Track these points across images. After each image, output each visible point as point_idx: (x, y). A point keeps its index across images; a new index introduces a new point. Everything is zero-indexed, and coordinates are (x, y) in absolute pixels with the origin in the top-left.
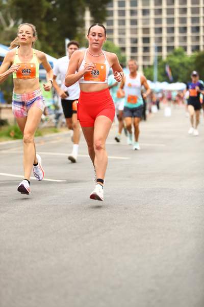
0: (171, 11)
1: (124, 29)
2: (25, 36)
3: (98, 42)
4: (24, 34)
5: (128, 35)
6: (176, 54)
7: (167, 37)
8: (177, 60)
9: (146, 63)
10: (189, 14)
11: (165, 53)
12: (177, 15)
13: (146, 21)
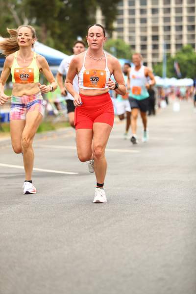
0: (179, 10)
1: (134, 28)
2: (23, 38)
3: (96, 42)
4: (22, 36)
5: (138, 33)
6: (184, 51)
7: (176, 35)
8: (185, 57)
9: (156, 60)
11: (173, 50)
12: (185, 13)
13: (155, 20)
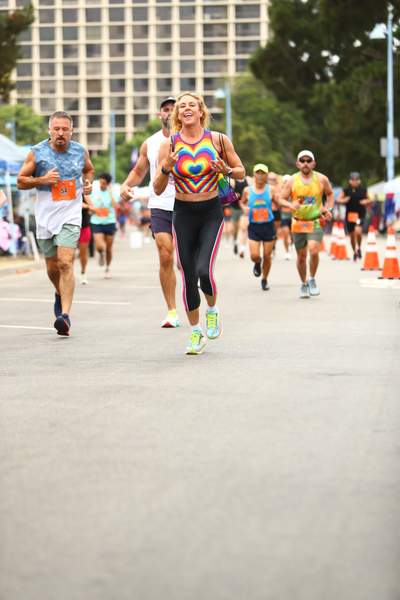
5: (60, 93)
7: (134, 98)
9: (95, 147)
10: (176, 56)
11: (129, 127)
12: (153, 56)
13: (95, 68)
